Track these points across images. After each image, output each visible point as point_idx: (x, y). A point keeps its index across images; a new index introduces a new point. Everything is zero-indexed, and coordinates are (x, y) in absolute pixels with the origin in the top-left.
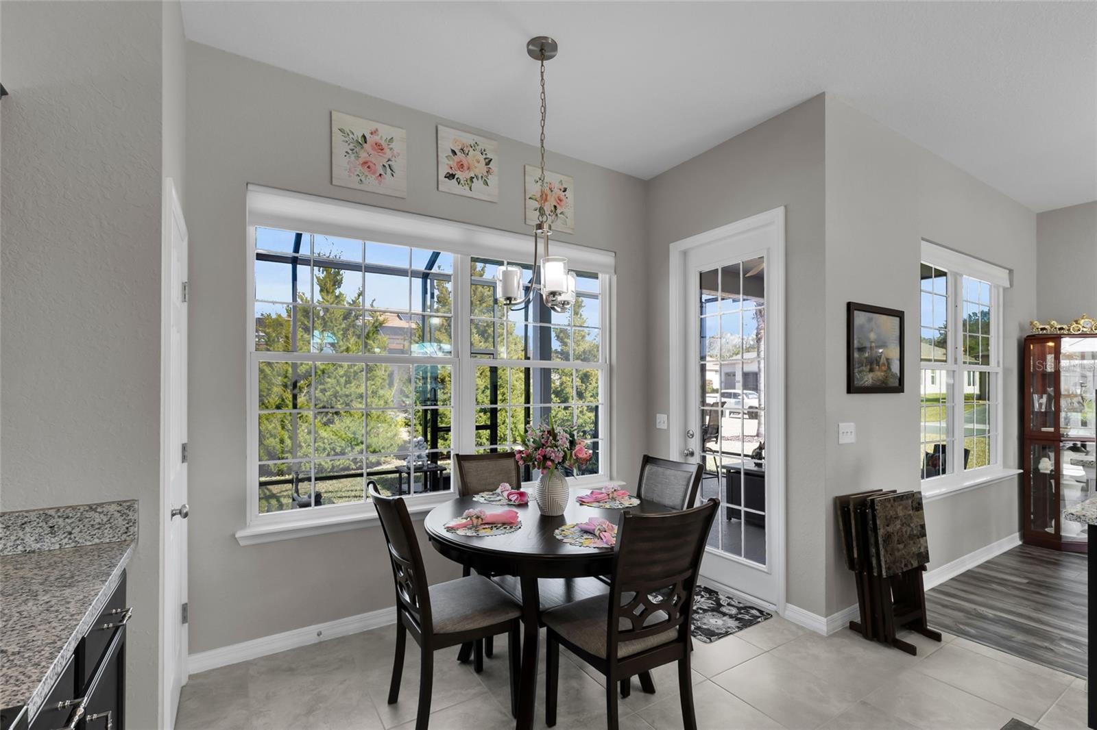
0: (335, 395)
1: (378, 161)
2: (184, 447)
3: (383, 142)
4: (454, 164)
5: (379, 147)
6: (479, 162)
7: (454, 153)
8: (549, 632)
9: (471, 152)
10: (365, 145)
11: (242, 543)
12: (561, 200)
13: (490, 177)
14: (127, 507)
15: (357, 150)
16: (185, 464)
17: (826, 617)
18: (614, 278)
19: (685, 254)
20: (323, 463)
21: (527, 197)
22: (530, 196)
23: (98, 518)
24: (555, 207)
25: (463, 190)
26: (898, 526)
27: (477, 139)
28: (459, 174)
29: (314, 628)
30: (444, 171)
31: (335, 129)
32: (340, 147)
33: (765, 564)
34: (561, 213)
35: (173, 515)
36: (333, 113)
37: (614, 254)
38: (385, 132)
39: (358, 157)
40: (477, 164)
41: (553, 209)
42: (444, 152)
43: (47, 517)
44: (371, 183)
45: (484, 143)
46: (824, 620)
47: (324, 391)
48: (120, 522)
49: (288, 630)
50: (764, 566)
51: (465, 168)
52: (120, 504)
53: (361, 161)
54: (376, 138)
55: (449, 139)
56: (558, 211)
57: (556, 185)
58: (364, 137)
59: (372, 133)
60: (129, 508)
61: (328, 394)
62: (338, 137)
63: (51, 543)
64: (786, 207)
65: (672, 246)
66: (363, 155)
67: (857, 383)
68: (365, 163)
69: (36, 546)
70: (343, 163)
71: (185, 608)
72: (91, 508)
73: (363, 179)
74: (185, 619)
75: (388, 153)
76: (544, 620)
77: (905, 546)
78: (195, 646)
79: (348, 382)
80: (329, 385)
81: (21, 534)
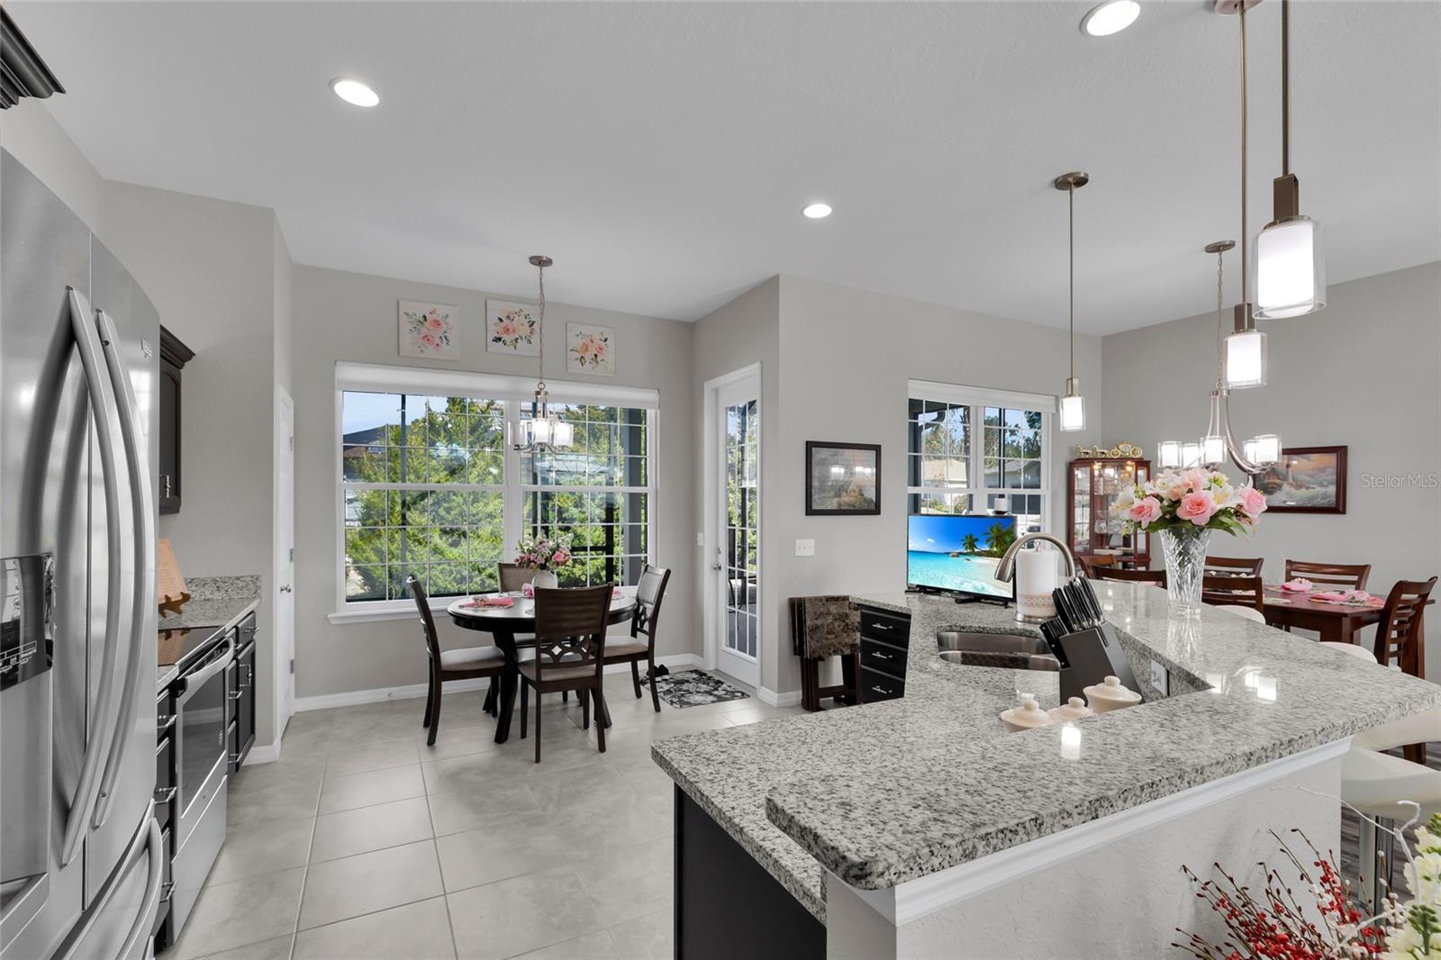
0: (461, 514)
1: (436, 334)
2: (291, 552)
3: (439, 319)
4: (501, 330)
5: (437, 323)
6: (522, 325)
7: (501, 320)
8: (523, 677)
9: (516, 318)
10: (425, 323)
11: (333, 622)
12: (601, 349)
13: (533, 336)
14: (255, 579)
15: (419, 327)
16: (293, 563)
17: (779, 692)
18: (658, 412)
19: (716, 391)
20: (449, 586)
21: (569, 349)
22: (571, 348)
23: (241, 584)
24: (596, 355)
25: (509, 349)
26: (829, 621)
27: (521, 306)
28: (505, 337)
29: (386, 691)
30: (492, 335)
31: (401, 313)
32: (406, 326)
33: (755, 656)
34: (602, 360)
35: (282, 590)
36: (401, 302)
37: (657, 391)
38: (441, 310)
39: (419, 333)
40: (521, 327)
41: (594, 357)
42: (493, 319)
43: (216, 582)
44: (430, 351)
45: (527, 309)
46: (777, 695)
47: (448, 510)
48: (252, 586)
49: (366, 689)
50: (753, 658)
51: (511, 331)
52: (252, 577)
53: (422, 335)
54: (435, 316)
55: (496, 309)
56: (599, 359)
57: (597, 337)
58: (425, 317)
59: (431, 313)
60: (257, 579)
61: (453, 513)
62: (403, 318)
63: (217, 596)
64: (762, 362)
65: (706, 384)
66: (424, 331)
67: (815, 507)
68: (425, 337)
69: (210, 597)
70: (407, 339)
71: (292, 663)
72: (238, 578)
73: (423, 349)
74: (292, 671)
75: (444, 327)
76: (521, 669)
77: (836, 637)
78: (300, 692)
79: (476, 500)
80: (455, 504)
81: (203, 590)
